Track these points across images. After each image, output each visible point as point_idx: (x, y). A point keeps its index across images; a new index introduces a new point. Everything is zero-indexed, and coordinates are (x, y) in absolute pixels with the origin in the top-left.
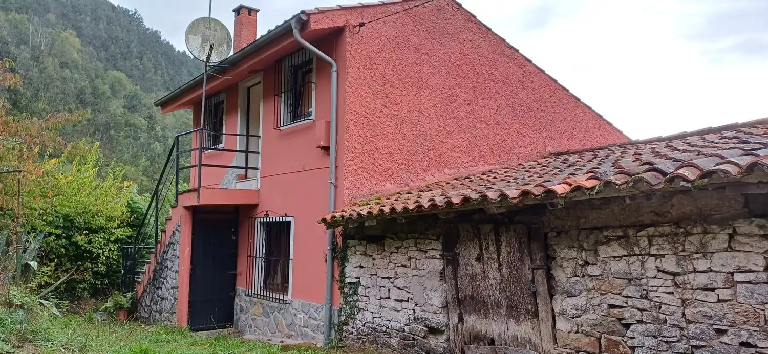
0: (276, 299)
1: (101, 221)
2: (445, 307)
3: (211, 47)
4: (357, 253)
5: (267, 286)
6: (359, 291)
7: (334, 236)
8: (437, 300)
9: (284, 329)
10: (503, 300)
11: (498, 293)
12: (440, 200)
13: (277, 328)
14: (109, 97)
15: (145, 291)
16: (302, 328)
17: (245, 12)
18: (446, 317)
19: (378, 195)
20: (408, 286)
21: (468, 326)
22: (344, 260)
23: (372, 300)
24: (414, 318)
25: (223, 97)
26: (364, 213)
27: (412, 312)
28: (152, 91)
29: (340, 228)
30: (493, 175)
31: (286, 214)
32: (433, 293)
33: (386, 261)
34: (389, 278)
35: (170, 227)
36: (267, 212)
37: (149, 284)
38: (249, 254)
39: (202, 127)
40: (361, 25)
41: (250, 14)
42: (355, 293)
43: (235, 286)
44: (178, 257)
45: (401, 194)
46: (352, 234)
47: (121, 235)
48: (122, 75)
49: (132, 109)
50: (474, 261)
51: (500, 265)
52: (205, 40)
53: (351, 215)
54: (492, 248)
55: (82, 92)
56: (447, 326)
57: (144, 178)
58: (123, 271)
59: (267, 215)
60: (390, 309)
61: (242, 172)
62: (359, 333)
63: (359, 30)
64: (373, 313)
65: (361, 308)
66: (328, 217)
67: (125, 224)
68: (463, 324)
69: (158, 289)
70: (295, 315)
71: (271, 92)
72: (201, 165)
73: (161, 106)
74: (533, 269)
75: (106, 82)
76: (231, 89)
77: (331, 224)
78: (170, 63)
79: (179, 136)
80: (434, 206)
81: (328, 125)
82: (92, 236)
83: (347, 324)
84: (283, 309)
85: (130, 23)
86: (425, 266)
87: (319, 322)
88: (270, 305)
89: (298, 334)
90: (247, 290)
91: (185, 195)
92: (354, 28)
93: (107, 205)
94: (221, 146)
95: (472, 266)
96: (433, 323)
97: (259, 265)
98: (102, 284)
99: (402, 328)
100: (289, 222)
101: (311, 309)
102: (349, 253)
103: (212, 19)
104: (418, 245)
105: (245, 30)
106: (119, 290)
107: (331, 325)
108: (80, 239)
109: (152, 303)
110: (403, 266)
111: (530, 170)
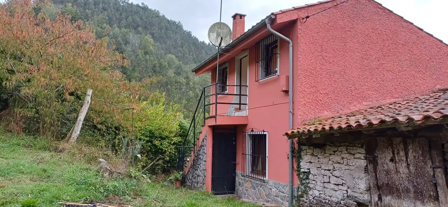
0: (259, 179)
1: (166, 134)
2: (369, 190)
3: (222, 38)
4: (308, 154)
5: (253, 171)
6: (310, 177)
7: (293, 143)
8: (363, 185)
9: (264, 197)
10: (411, 188)
11: (407, 183)
12: (363, 122)
13: (260, 196)
14: (167, 68)
15: (189, 171)
16: (275, 197)
17: (238, 17)
18: (370, 196)
19: (319, 119)
20: (342, 175)
21: (386, 203)
22: (299, 158)
23: (319, 183)
24: (347, 196)
25: (227, 65)
26: (312, 130)
27: (345, 192)
28: (188, 64)
29: (296, 139)
30: (398, 105)
31: (263, 130)
32: (360, 181)
33: (327, 160)
34: (329, 170)
35: (201, 137)
36: (252, 129)
37: (191, 167)
38: (243, 153)
39: (217, 82)
40: (307, 17)
41: (241, 18)
42: (307, 178)
43: (235, 171)
44: (206, 153)
45: (335, 118)
46: (304, 142)
47: (176, 141)
48: (173, 57)
49: (178, 74)
50: (388, 161)
51: (408, 165)
52: (218, 35)
53: (304, 131)
54: (402, 153)
55: (155, 66)
56: (370, 202)
57: (185, 110)
58: (178, 160)
59: (252, 131)
60: (331, 189)
61: (238, 106)
62: (310, 203)
63: (306, 21)
64: (319, 191)
65: (312, 187)
66: (289, 132)
67: (178, 135)
68: (382, 201)
69: (196, 170)
70: (271, 189)
71: (254, 60)
72: (217, 103)
73: (195, 72)
74: (433, 168)
75: (166, 60)
76: (231, 61)
77: (290, 136)
78: (196, 48)
79: (206, 87)
80: (360, 125)
81: (288, 77)
82: (163, 141)
83: (303, 197)
84: (263, 185)
85: (177, 28)
86: (354, 164)
87: (286, 195)
88: (256, 182)
89: (273, 201)
90: (243, 173)
91: (209, 119)
92: (303, 20)
93: (169, 125)
94: (226, 92)
95: (387, 164)
96: (361, 200)
97: (249, 159)
98: (167, 166)
99: (339, 202)
100: (266, 135)
101: (280, 187)
102: (302, 154)
103: (222, 23)
104: (348, 150)
105: (238, 27)
106: (176, 170)
107: (293, 197)
108: (157, 143)
109: (193, 178)
110: (338, 163)
111: (426, 101)
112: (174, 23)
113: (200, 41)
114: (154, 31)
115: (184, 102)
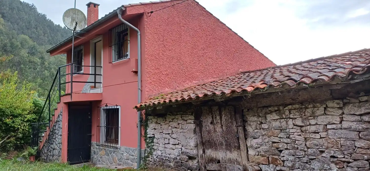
0: (112, 147)
1: (20, 111)
2: (196, 146)
3: (76, 23)
4: (153, 122)
5: (107, 141)
6: (154, 141)
7: (141, 115)
8: (192, 143)
9: (117, 161)
10: (224, 142)
11: (221, 138)
12: (193, 96)
13: (113, 161)
14: (20, 48)
15: (44, 146)
16: (126, 160)
17: (92, 6)
18: (197, 151)
19: (162, 94)
20: (178, 137)
21: (208, 154)
22: (146, 126)
23: (161, 145)
24: (182, 153)
25: (82, 47)
26: (156, 103)
27: (180, 150)
28: (42, 45)
29: (144, 111)
30: (216, 83)
31: (116, 105)
32: (190, 140)
33: (167, 126)
34: (169, 134)
35: (57, 113)
36: (106, 104)
37: (46, 142)
38: (98, 125)
39: (72, 63)
40: (152, 12)
41: (95, 7)
42: (152, 142)
43: (91, 141)
44: (61, 128)
45: (173, 93)
46: (150, 113)
47: (30, 118)
48: (27, 37)
49: (32, 53)
50: (209, 124)
51: (222, 126)
52: (73, 20)
53: (150, 104)
54: (218, 118)
55: (5, 45)
56: (197, 155)
57: (40, 89)
58: (32, 136)
59: (106, 106)
60: (170, 149)
61: (93, 84)
62: (155, 161)
63: (151, 15)
64: (161, 151)
65: (155, 149)
66: (138, 106)
67: (32, 112)
68: (205, 154)
69: (51, 144)
70: (122, 154)
71: (107, 45)
72: (72, 82)
73: (50, 53)
74: (237, 127)
75: (18, 40)
76: (86, 44)
77: (139, 109)
78: (51, 30)
79: (61, 67)
80: (190, 98)
81: (137, 60)
82: (15, 119)
83: (149, 157)
84: (116, 151)
85: (30, 10)
86: (186, 127)
87: (135, 157)
88: (109, 150)
89: (124, 163)
90: (97, 143)
91: (65, 97)
92: (148, 14)
93: (22, 103)
94: (82, 72)
95: (209, 126)
96: (191, 154)
97: (103, 130)
98: (20, 143)
99: (176, 158)
100: (118, 109)
101: (130, 151)
102: (149, 123)
103: (76, 9)
104: (183, 117)
105: (92, 14)
106: (30, 146)
107: (140, 158)
108: (8, 121)
109: (48, 152)
110: (176, 128)
111: (233, 80)
112: (27, 5)
113: (55, 24)
114: (5, 11)
115: (39, 80)
